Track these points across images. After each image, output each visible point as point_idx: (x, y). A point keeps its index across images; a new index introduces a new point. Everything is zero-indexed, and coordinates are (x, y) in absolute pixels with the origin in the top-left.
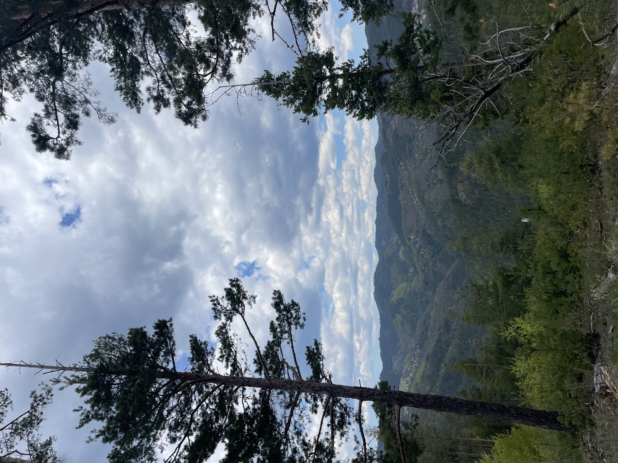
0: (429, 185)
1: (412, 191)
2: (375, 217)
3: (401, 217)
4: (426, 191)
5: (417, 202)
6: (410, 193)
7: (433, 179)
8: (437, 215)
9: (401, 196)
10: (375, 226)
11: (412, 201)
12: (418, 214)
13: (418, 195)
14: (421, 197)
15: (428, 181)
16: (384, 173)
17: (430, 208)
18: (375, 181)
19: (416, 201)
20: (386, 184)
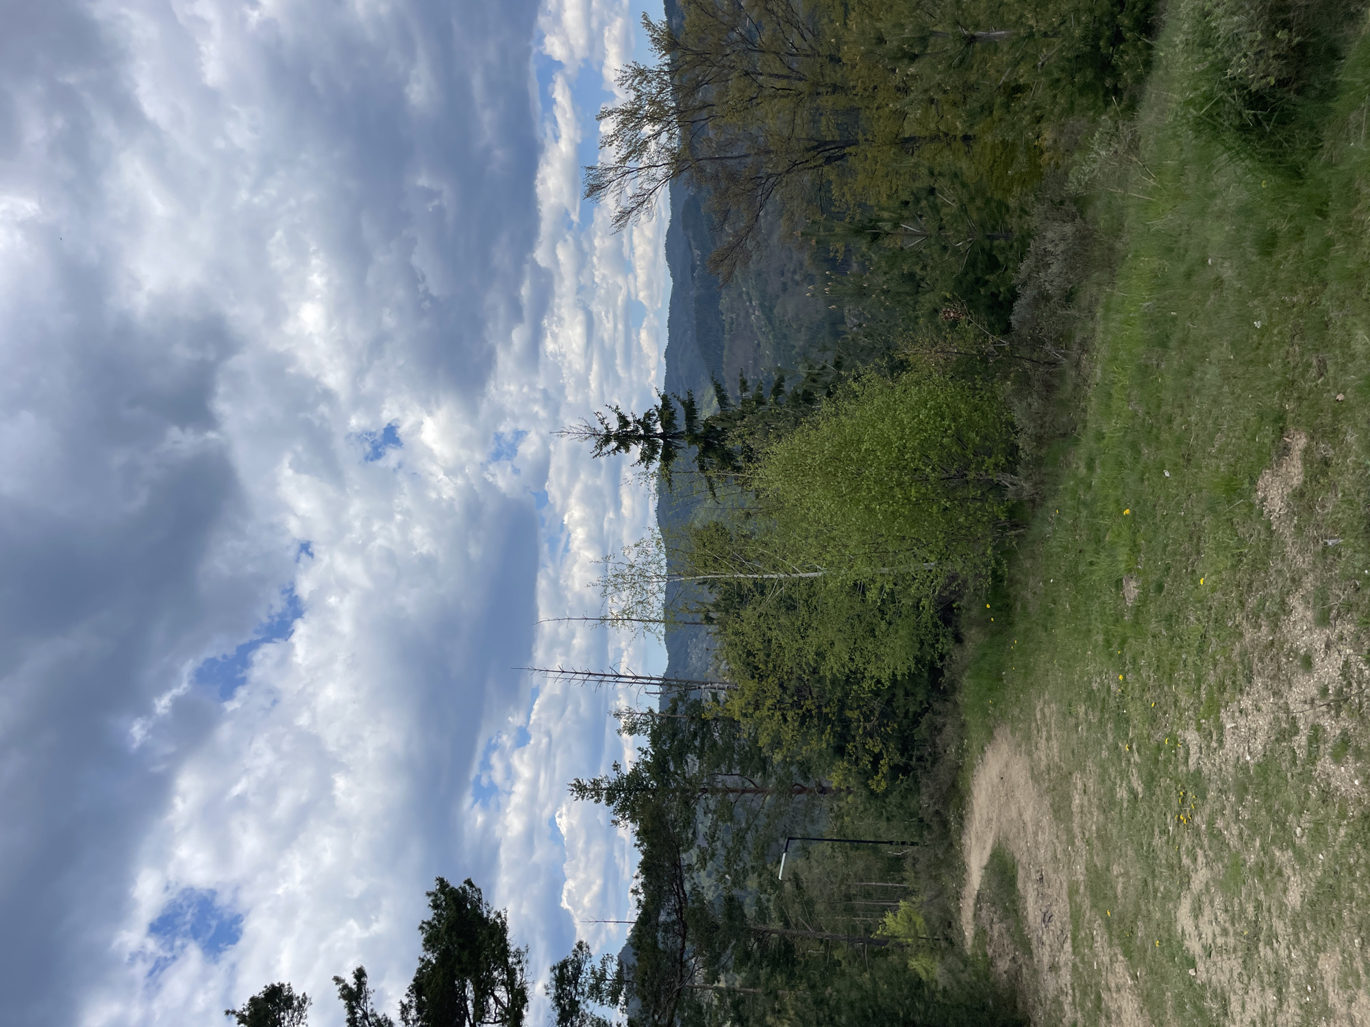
0: (785, 284)
1: (748, 293)
2: (665, 343)
3: (722, 348)
4: (778, 297)
5: (758, 318)
6: (744, 296)
7: (794, 272)
8: (797, 353)
9: (724, 302)
10: (664, 361)
11: (748, 315)
12: (759, 345)
13: (761, 305)
14: (768, 311)
15: (783, 274)
16: (689, 245)
17: (785, 336)
18: (669, 257)
19: (756, 316)
20: (693, 270)
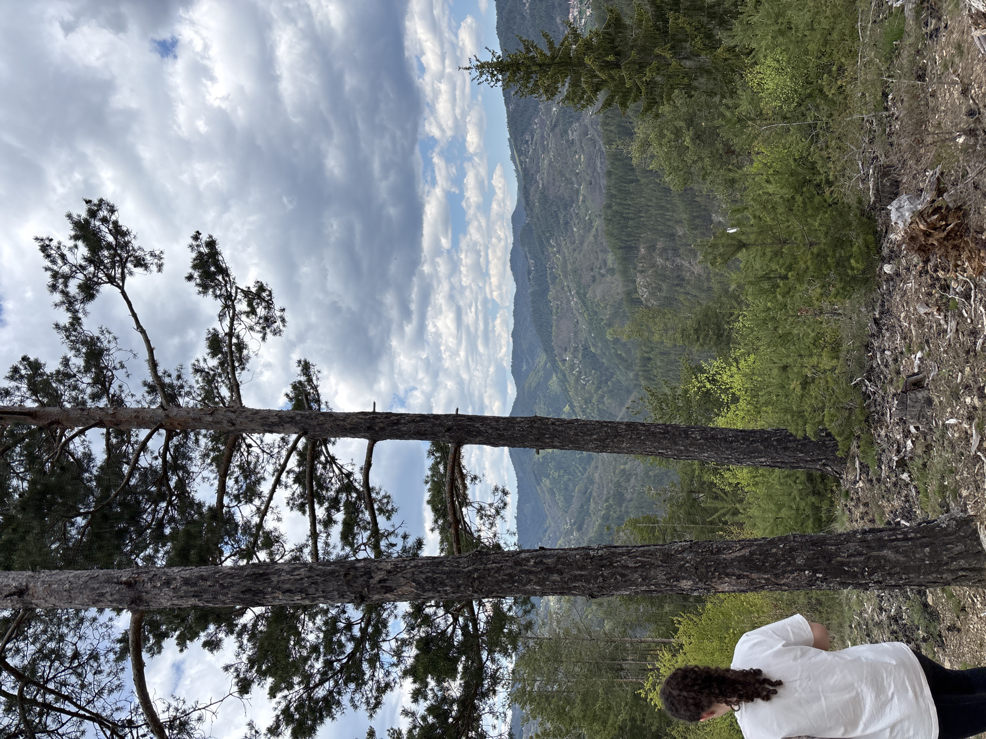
0: (594, 277)
1: (568, 286)
2: (512, 327)
3: (552, 327)
4: (589, 286)
5: (576, 303)
6: (566, 289)
7: (601, 268)
8: (605, 324)
9: (551, 294)
10: (511, 340)
11: (569, 302)
12: (577, 322)
13: (577, 293)
14: (582, 296)
15: (592, 270)
16: (526, 257)
17: (596, 313)
18: (513, 268)
19: (574, 301)
20: (529, 274)
